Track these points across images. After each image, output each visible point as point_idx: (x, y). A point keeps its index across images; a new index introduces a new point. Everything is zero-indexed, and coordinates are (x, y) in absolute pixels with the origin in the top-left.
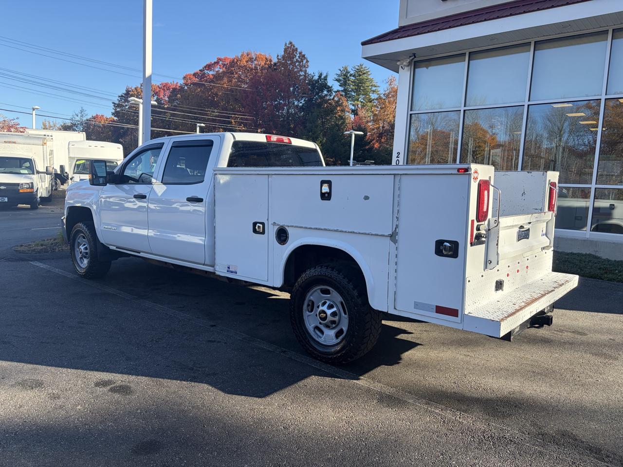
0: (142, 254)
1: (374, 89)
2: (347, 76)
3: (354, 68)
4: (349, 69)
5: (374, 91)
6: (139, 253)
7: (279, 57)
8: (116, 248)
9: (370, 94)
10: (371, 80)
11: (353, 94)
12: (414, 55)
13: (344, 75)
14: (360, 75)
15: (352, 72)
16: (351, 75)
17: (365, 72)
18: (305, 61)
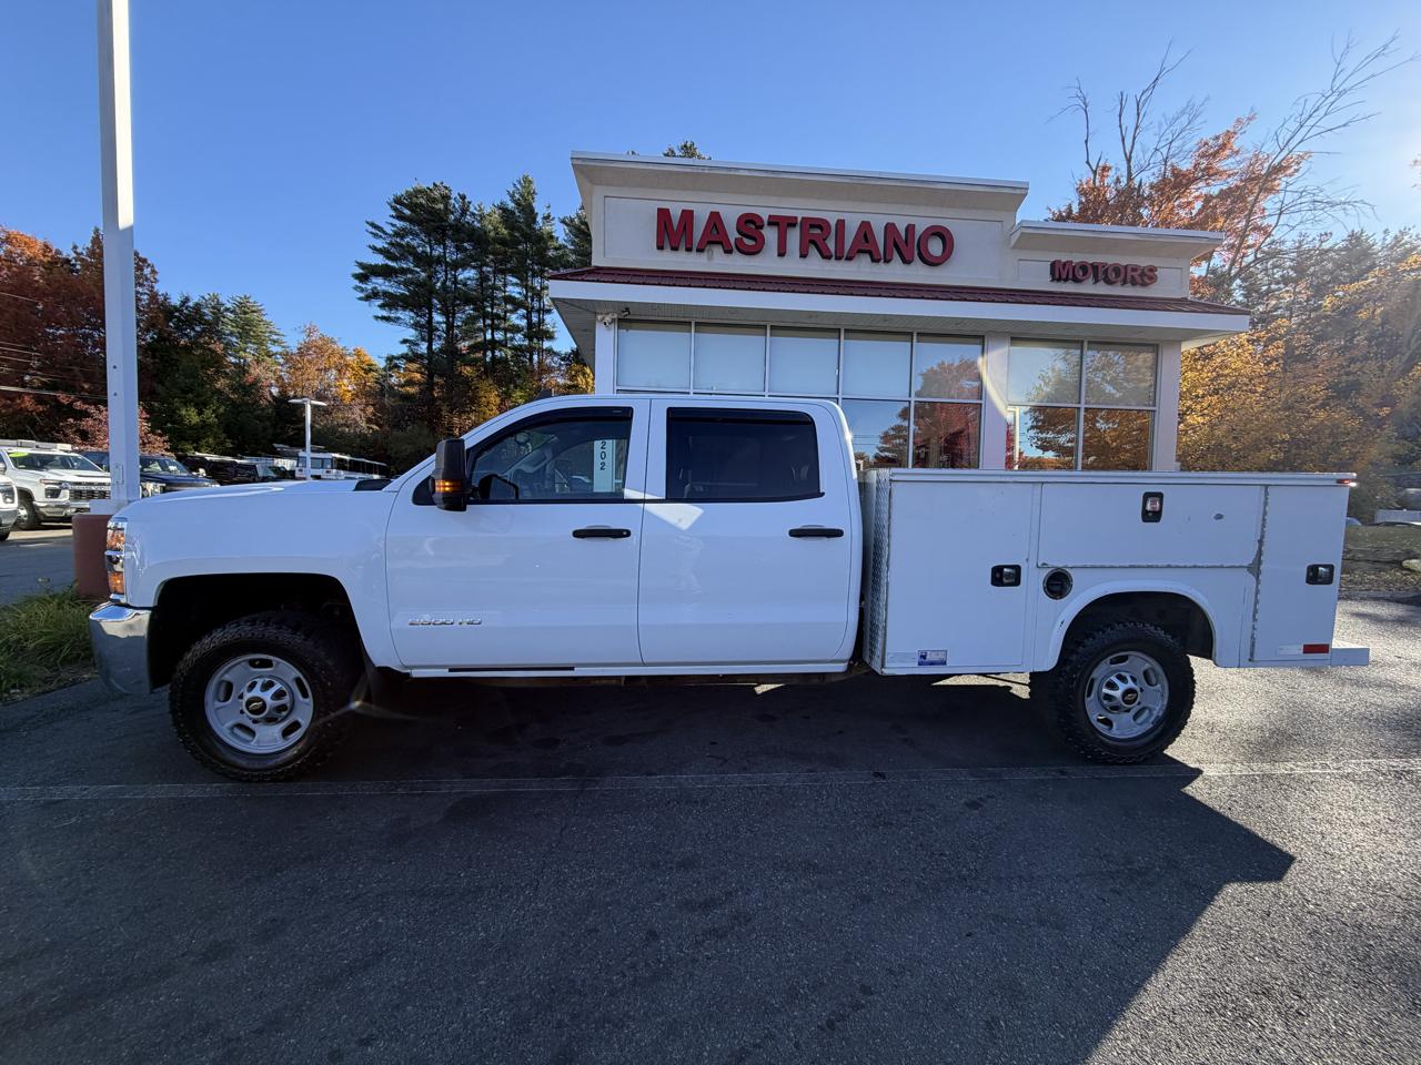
0: (578, 672)
1: (275, 337)
2: (219, 310)
3: (232, 298)
4: (223, 299)
5: (274, 341)
6: (572, 669)
7: (79, 250)
8: (451, 670)
9: (269, 345)
10: (268, 324)
11: (234, 339)
12: (627, 309)
13: (213, 308)
14: (245, 313)
15: (229, 306)
16: (227, 310)
17: (254, 309)
18: (147, 271)
